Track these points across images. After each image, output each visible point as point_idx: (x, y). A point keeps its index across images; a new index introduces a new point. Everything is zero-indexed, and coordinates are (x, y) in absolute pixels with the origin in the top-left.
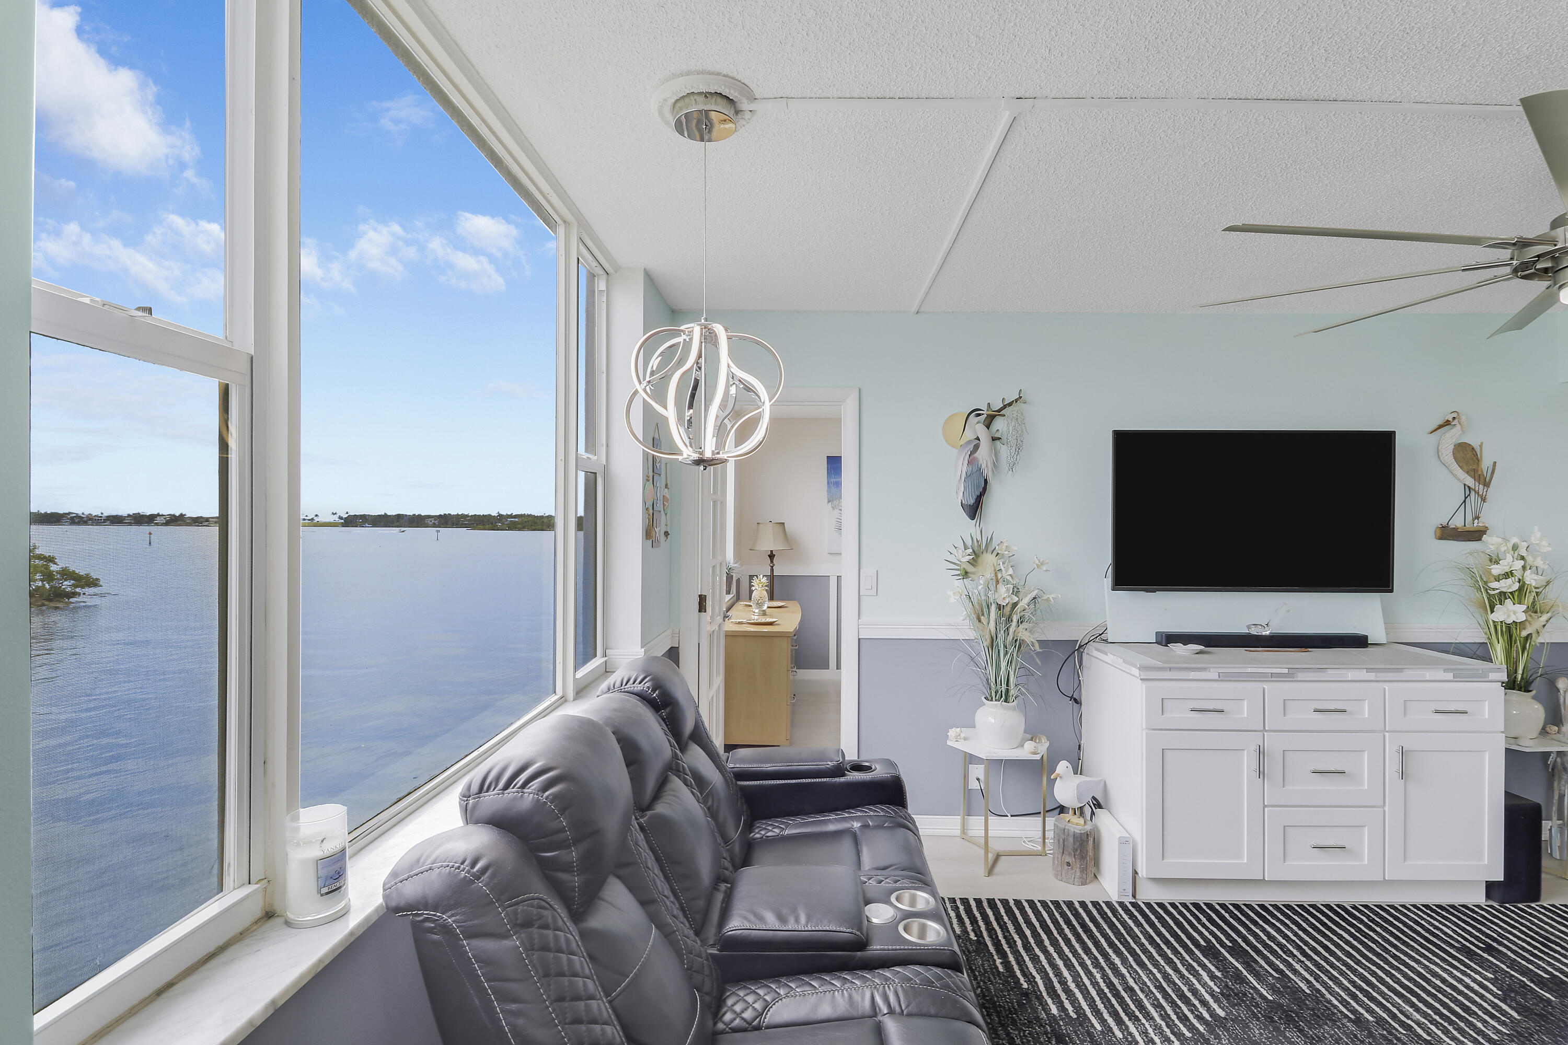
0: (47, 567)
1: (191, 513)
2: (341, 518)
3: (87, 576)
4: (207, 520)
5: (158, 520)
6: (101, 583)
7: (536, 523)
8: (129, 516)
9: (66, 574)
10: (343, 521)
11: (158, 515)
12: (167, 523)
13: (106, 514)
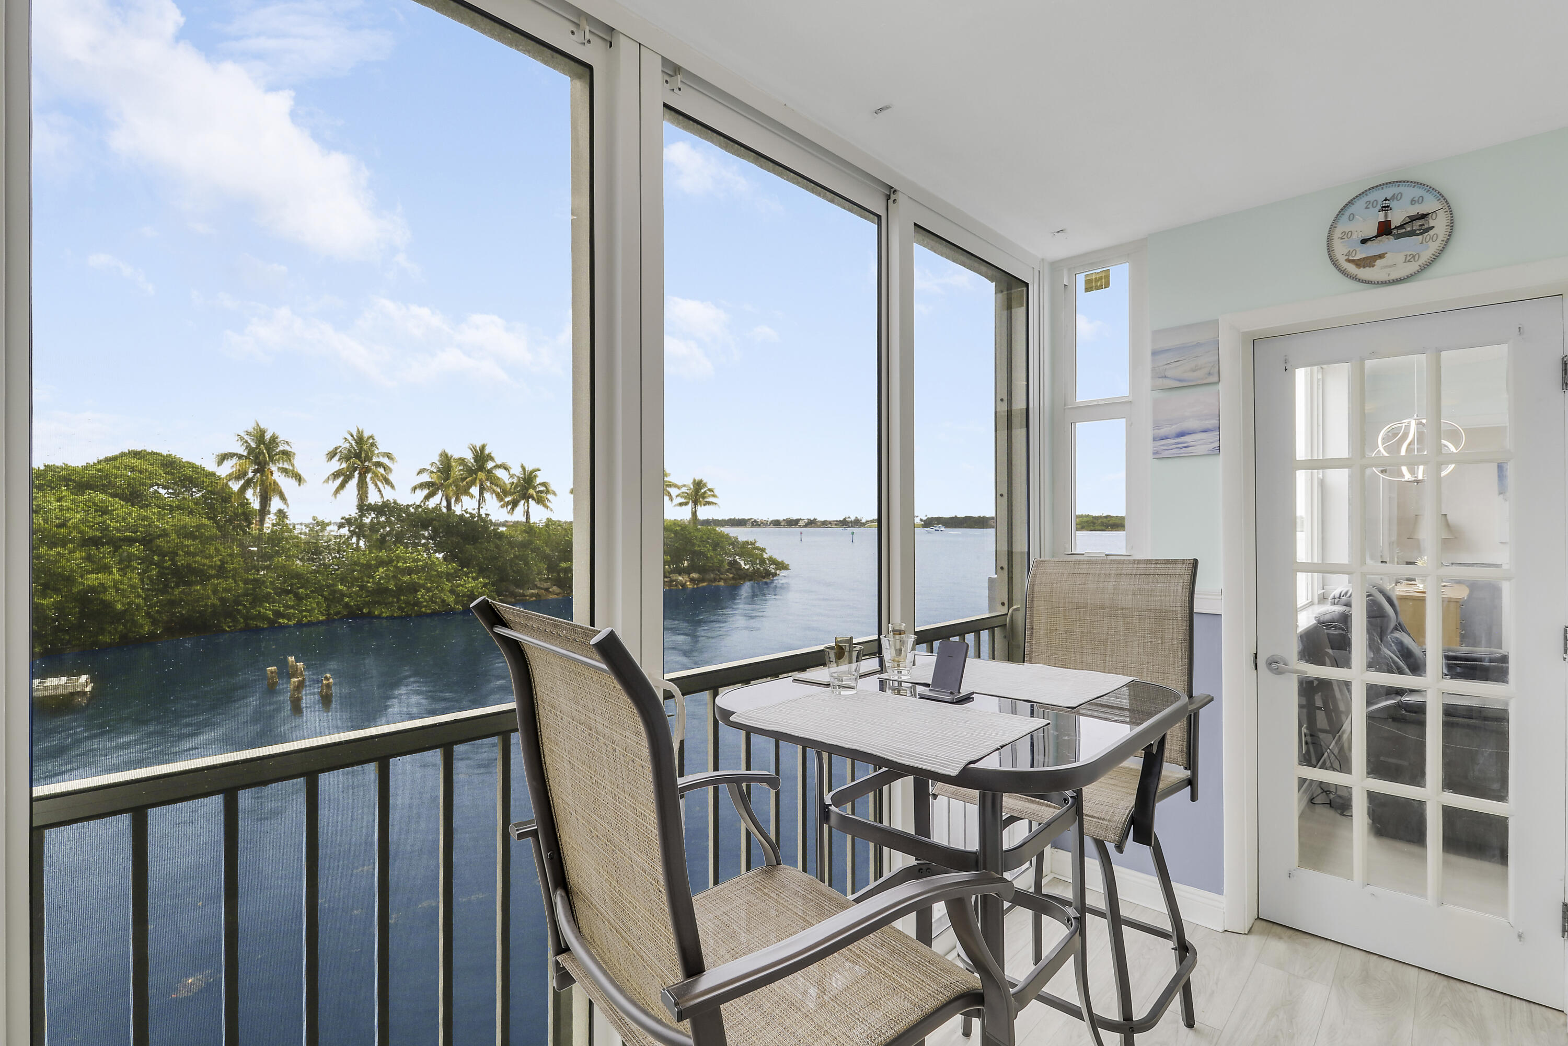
0: (762, 555)
1: (821, 518)
2: (921, 520)
3: (782, 563)
4: (830, 523)
5: (801, 523)
6: (790, 568)
7: (1094, 523)
8: (784, 520)
9: (773, 561)
10: (923, 523)
11: (800, 519)
12: (806, 525)
13: (770, 520)
